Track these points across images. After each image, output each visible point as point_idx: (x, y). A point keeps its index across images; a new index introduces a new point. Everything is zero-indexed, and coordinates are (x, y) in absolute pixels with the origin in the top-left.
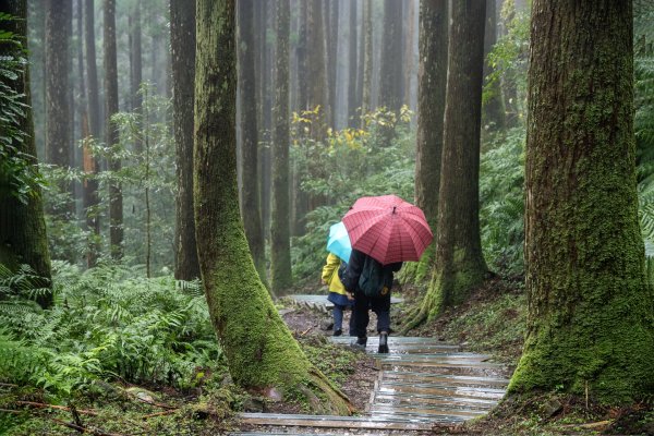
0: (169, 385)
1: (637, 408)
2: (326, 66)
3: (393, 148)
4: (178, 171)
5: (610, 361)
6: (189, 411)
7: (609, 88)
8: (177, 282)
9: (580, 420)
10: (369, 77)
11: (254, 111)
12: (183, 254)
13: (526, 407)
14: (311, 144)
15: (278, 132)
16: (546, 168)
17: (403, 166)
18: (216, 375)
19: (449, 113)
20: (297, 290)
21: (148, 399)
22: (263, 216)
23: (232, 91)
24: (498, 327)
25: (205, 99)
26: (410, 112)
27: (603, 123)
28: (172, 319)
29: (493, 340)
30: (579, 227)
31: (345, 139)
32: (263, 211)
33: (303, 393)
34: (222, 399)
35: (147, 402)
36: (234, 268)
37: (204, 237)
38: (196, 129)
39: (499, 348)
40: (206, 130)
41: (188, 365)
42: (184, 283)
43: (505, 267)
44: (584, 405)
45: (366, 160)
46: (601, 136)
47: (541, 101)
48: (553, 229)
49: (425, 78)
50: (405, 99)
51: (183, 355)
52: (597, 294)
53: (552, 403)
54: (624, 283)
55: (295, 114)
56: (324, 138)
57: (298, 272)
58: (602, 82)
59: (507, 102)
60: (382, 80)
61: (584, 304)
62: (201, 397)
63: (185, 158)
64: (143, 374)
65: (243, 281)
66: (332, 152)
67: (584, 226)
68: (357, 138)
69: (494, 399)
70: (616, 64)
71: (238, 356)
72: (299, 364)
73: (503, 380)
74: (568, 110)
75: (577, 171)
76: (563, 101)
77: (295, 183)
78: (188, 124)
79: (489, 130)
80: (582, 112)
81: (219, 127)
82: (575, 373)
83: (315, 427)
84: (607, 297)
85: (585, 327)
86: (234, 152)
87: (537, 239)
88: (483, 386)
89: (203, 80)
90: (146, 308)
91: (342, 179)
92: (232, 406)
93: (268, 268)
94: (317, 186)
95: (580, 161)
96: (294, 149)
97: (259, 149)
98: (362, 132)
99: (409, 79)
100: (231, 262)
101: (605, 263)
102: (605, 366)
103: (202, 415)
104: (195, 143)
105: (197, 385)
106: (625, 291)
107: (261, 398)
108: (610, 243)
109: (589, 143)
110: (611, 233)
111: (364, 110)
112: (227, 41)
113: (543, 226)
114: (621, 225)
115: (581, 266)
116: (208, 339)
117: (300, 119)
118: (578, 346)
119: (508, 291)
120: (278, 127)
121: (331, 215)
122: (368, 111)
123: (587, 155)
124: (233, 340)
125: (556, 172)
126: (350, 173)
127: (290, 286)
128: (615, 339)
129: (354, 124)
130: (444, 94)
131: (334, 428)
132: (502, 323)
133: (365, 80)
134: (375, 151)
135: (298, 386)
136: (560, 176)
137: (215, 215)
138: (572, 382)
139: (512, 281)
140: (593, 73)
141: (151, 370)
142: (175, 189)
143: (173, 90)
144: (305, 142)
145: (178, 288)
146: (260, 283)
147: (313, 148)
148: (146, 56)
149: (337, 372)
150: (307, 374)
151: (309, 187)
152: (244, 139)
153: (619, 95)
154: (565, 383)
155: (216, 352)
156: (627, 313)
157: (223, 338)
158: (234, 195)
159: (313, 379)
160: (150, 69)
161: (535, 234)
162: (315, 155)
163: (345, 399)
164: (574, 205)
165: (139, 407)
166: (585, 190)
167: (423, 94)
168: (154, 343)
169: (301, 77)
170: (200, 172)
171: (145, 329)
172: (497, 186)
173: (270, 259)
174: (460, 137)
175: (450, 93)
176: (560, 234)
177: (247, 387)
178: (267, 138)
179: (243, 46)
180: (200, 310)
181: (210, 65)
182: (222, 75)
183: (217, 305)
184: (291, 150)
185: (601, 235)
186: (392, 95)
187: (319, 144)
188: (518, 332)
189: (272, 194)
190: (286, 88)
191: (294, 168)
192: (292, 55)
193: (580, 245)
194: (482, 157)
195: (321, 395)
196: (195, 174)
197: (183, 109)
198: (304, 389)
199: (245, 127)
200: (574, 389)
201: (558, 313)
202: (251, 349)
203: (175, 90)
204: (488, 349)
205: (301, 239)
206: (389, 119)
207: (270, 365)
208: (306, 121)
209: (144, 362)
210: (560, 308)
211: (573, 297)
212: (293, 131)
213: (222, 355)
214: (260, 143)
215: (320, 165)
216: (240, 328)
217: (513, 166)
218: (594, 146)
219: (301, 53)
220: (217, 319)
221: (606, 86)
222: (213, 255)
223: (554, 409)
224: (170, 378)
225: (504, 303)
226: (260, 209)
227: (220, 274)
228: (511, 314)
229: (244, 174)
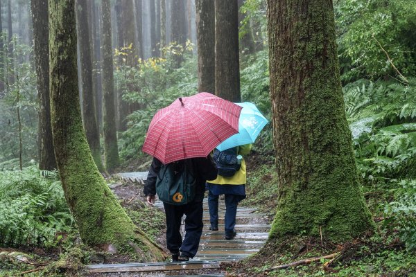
0: (38, 247)
1: (355, 243)
2: (135, 16)
3: (182, 69)
4: (39, 94)
5: (335, 212)
6: (53, 268)
7: (320, 31)
8: (41, 172)
9: (318, 254)
10: (164, 23)
11: (89, 50)
12: (45, 151)
13: (282, 247)
14: (128, 69)
15: (105, 63)
16: (283, 86)
17: (190, 81)
18: (70, 236)
19: (217, 47)
20: (123, 169)
21: (24, 259)
22: (98, 119)
23: (74, 44)
24: (259, 188)
25: (56, 51)
26: (192, 44)
27: (318, 55)
28: (39, 200)
29: (257, 197)
30: (307, 124)
31: (150, 65)
32: (98, 116)
33: (131, 246)
34: (75, 256)
35: (24, 262)
36: (80, 163)
37: (59, 144)
38: (51, 71)
39: (261, 203)
40: (58, 71)
41: (51, 230)
42: (46, 172)
43: (261, 146)
44: (320, 243)
45: (165, 78)
46: (318, 63)
47: (277, 43)
48: (291, 126)
49: (200, 23)
50: (188, 35)
51: (47, 224)
52: (323, 167)
53: (299, 243)
54: (340, 159)
55: (116, 50)
56: (136, 65)
57: (123, 156)
58: (315, 29)
59: (255, 35)
60: (173, 24)
61: (315, 175)
62: (61, 254)
63: (43, 85)
64: (20, 240)
65: (87, 172)
66: (142, 73)
67: (311, 123)
68: (158, 64)
69: (260, 240)
70: (323, 17)
71: (85, 223)
72: (127, 227)
73: (265, 225)
74: (295, 48)
75: (304, 86)
76: (291, 42)
77: (118, 95)
78: (45, 64)
79: (244, 54)
80: (304, 48)
81: (66, 68)
82: (312, 221)
83: (140, 272)
84: (330, 168)
85: (317, 190)
86: (77, 85)
87: (281, 133)
88: (253, 231)
89: (54, 38)
90: (20, 192)
91: (149, 91)
92: (83, 260)
93: (103, 153)
94: (133, 97)
95: (305, 80)
96: (116, 73)
97: (93, 74)
98: (161, 59)
99: (190, 21)
100: (78, 159)
101: (326, 146)
102: (332, 216)
103: (63, 270)
104: (51, 80)
105: (57, 245)
106: (340, 164)
107: (103, 253)
108: (329, 132)
109: (310, 68)
110: (329, 126)
111: (162, 45)
112: (69, 11)
113: (285, 124)
114: (335, 121)
115: (311, 150)
116: (64, 211)
117: (120, 53)
118: (313, 203)
119: (265, 162)
120: (105, 60)
121: (144, 116)
122: (164, 45)
123: (309, 76)
124: (81, 213)
125: (290, 88)
126: (154, 87)
127: (118, 166)
128: (337, 197)
129: (156, 54)
130: (214, 33)
131: (153, 272)
132: (262, 185)
133: (161, 25)
134: (171, 71)
135: (127, 242)
136: (293, 91)
137: (66, 128)
138: (311, 228)
139: (266, 155)
140: (309, 23)
141: (25, 236)
142: (37, 107)
143: (34, 40)
144: (123, 68)
145: (42, 176)
146: (98, 172)
147: (129, 71)
148: (14, 15)
149: (153, 228)
150: (133, 233)
151: (128, 98)
152: (83, 69)
153: (327, 36)
154: (306, 229)
155: (69, 220)
156: (343, 179)
157: (75, 212)
158: (78, 113)
159: (138, 236)
160: (17, 24)
161: (280, 130)
162: (131, 76)
163: (160, 249)
164: (303, 110)
165: (18, 267)
166: (309, 99)
167: (200, 34)
168: (27, 218)
169: (119, 24)
170: (54, 99)
171: (20, 208)
172: (252, 91)
173: (104, 147)
174: (226, 62)
175: (218, 33)
176: (296, 129)
177: (92, 245)
178: (98, 67)
179: (80, 8)
180: (58, 191)
181: (59, 28)
182: (66, 35)
183: (69, 189)
184: (115, 74)
185: (322, 128)
186: (179, 34)
187: (133, 69)
188: (273, 191)
189: (103, 104)
190: (110, 33)
191: (117, 85)
192: (113, 10)
193: (309, 135)
194: (241, 72)
195: (143, 247)
196: (51, 102)
197: (41, 53)
198: (131, 243)
199: (83, 61)
200: (312, 233)
201: (298, 181)
202: (94, 219)
203: (35, 41)
204: (254, 204)
205: (124, 133)
206: (179, 49)
207: (107, 229)
208: (124, 54)
209: (20, 232)
210: (299, 178)
211: (307, 170)
212: (115, 61)
213: (73, 223)
214: (93, 70)
215: (134, 83)
216: (85, 205)
217: (262, 78)
218: (313, 70)
219: (118, 9)
220: (70, 199)
221: (318, 31)
222: (66, 155)
223: (301, 248)
224: (39, 242)
225: (263, 171)
226: (96, 116)
227: (70, 168)
228: (267, 178)
229: (84, 93)
